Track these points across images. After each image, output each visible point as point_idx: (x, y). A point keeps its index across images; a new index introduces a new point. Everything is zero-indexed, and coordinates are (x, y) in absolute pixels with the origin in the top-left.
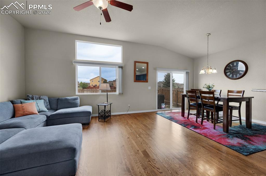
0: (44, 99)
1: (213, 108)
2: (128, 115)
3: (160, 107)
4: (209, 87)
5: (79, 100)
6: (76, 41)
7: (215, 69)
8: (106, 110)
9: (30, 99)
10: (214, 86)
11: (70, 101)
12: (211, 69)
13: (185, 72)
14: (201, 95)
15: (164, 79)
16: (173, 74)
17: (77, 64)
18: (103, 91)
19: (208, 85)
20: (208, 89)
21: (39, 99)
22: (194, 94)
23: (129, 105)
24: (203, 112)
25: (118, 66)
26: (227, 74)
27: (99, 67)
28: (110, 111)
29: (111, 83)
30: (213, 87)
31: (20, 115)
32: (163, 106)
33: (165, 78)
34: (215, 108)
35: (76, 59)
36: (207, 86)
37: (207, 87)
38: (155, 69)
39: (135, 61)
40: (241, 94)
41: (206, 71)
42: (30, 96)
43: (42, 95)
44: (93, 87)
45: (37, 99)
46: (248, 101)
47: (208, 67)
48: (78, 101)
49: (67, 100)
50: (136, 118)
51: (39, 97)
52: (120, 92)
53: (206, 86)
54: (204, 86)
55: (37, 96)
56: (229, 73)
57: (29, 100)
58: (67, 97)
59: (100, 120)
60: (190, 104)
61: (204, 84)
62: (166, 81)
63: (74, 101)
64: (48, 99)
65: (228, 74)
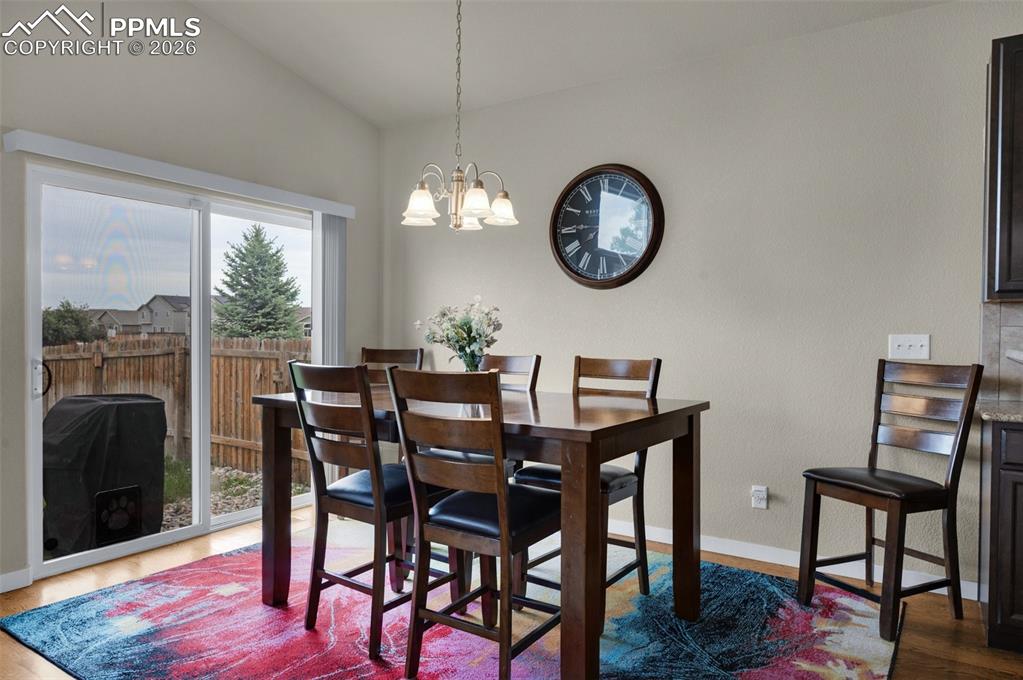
1: (495, 521)
4: (466, 338)
7: (506, 196)
10: (497, 327)
12: (479, 184)
13: (318, 215)
14: (402, 405)
15: (228, 279)
19: (459, 318)
20: (462, 349)
22: (353, 401)
24: (426, 554)
26: (569, 249)
30: (496, 335)
33: (230, 270)
34: (504, 522)
36: (454, 326)
37: (452, 334)
40: (644, 386)
41: (445, 201)
46: (684, 432)
47: (459, 170)
53: (447, 325)
54: (436, 328)
56: (576, 243)
60: (329, 487)
61: (437, 312)
62: (242, 295)
65: (572, 248)
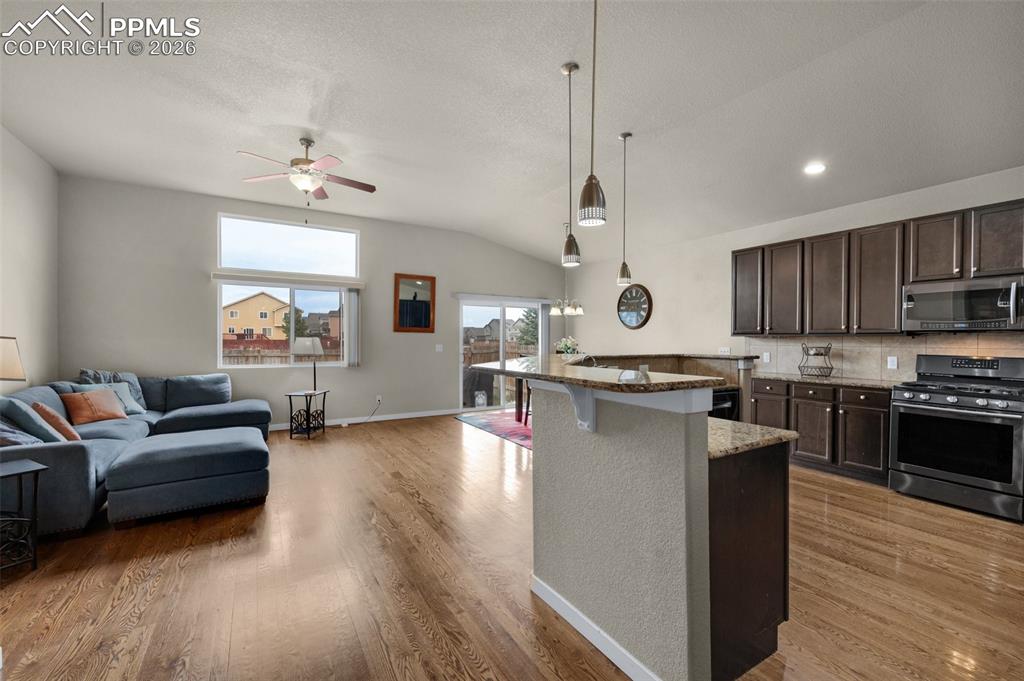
0: (128, 382)
2: (375, 425)
3: (469, 402)
5: (230, 385)
6: (219, 214)
8: (312, 410)
9: (91, 381)
11: (203, 387)
13: (540, 305)
16: (507, 309)
17: (222, 281)
18: (299, 358)
21: (114, 382)
23: (379, 397)
25: (345, 289)
26: (623, 315)
27: (288, 290)
28: (323, 412)
29: (321, 322)
31: (86, 420)
32: (481, 398)
35: (219, 267)
38: (456, 296)
39: (396, 275)
42: (91, 372)
43: (122, 371)
44: (235, 338)
45: (110, 382)
48: (228, 387)
49: (193, 382)
50: (395, 429)
51: (114, 376)
52: (352, 361)
55: (108, 374)
57: (88, 383)
58: (193, 377)
59: (294, 436)
63: (216, 387)
64: (136, 380)
